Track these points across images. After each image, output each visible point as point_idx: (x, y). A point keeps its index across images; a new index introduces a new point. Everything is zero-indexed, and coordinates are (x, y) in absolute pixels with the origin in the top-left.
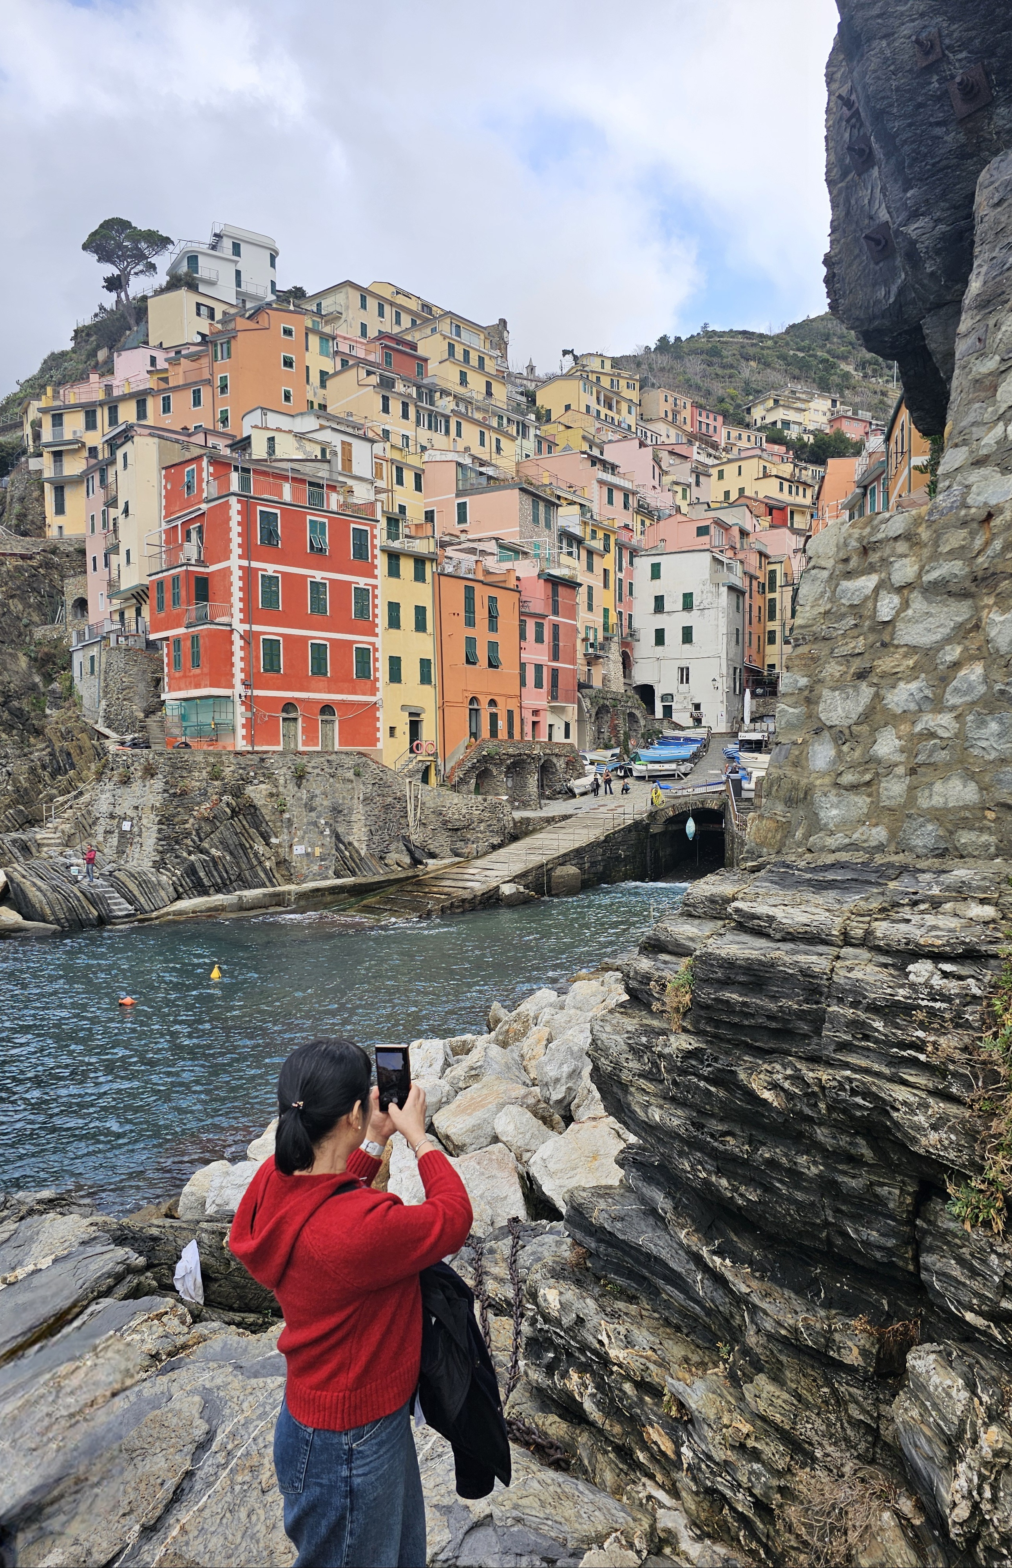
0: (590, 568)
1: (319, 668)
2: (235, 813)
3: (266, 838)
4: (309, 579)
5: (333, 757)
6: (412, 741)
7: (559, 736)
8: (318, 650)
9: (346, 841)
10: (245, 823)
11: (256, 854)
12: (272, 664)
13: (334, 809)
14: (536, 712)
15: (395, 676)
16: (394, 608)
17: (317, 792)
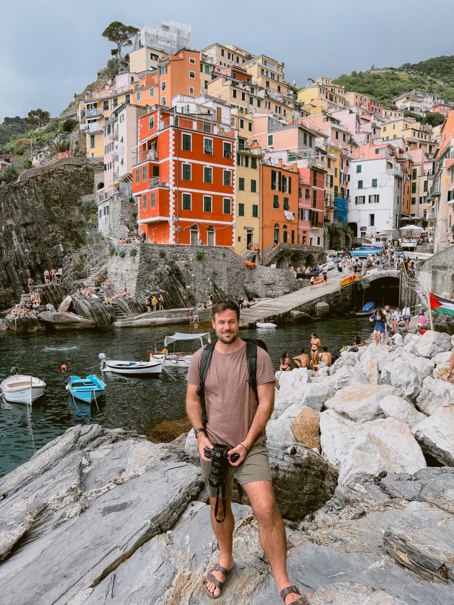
0: (329, 166)
1: (208, 208)
2: (171, 274)
3: (184, 285)
4: (204, 167)
5: (214, 249)
6: (248, 244)
7: (315, 243)
8: (208, 199)
9: (219, 288)
10: (175, 278)
11: (180, 293)
12: (187, 206)
13: (214, 273)
14: (305, 232)
15: (241, 213)
16: (242, 181)
17: (207, 265)
